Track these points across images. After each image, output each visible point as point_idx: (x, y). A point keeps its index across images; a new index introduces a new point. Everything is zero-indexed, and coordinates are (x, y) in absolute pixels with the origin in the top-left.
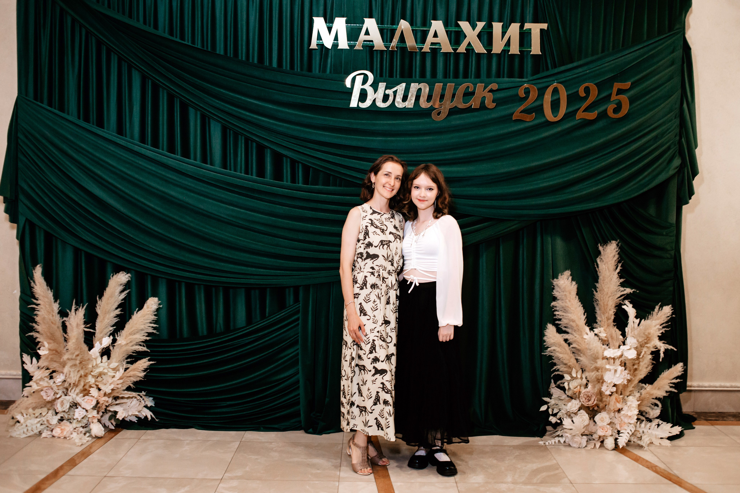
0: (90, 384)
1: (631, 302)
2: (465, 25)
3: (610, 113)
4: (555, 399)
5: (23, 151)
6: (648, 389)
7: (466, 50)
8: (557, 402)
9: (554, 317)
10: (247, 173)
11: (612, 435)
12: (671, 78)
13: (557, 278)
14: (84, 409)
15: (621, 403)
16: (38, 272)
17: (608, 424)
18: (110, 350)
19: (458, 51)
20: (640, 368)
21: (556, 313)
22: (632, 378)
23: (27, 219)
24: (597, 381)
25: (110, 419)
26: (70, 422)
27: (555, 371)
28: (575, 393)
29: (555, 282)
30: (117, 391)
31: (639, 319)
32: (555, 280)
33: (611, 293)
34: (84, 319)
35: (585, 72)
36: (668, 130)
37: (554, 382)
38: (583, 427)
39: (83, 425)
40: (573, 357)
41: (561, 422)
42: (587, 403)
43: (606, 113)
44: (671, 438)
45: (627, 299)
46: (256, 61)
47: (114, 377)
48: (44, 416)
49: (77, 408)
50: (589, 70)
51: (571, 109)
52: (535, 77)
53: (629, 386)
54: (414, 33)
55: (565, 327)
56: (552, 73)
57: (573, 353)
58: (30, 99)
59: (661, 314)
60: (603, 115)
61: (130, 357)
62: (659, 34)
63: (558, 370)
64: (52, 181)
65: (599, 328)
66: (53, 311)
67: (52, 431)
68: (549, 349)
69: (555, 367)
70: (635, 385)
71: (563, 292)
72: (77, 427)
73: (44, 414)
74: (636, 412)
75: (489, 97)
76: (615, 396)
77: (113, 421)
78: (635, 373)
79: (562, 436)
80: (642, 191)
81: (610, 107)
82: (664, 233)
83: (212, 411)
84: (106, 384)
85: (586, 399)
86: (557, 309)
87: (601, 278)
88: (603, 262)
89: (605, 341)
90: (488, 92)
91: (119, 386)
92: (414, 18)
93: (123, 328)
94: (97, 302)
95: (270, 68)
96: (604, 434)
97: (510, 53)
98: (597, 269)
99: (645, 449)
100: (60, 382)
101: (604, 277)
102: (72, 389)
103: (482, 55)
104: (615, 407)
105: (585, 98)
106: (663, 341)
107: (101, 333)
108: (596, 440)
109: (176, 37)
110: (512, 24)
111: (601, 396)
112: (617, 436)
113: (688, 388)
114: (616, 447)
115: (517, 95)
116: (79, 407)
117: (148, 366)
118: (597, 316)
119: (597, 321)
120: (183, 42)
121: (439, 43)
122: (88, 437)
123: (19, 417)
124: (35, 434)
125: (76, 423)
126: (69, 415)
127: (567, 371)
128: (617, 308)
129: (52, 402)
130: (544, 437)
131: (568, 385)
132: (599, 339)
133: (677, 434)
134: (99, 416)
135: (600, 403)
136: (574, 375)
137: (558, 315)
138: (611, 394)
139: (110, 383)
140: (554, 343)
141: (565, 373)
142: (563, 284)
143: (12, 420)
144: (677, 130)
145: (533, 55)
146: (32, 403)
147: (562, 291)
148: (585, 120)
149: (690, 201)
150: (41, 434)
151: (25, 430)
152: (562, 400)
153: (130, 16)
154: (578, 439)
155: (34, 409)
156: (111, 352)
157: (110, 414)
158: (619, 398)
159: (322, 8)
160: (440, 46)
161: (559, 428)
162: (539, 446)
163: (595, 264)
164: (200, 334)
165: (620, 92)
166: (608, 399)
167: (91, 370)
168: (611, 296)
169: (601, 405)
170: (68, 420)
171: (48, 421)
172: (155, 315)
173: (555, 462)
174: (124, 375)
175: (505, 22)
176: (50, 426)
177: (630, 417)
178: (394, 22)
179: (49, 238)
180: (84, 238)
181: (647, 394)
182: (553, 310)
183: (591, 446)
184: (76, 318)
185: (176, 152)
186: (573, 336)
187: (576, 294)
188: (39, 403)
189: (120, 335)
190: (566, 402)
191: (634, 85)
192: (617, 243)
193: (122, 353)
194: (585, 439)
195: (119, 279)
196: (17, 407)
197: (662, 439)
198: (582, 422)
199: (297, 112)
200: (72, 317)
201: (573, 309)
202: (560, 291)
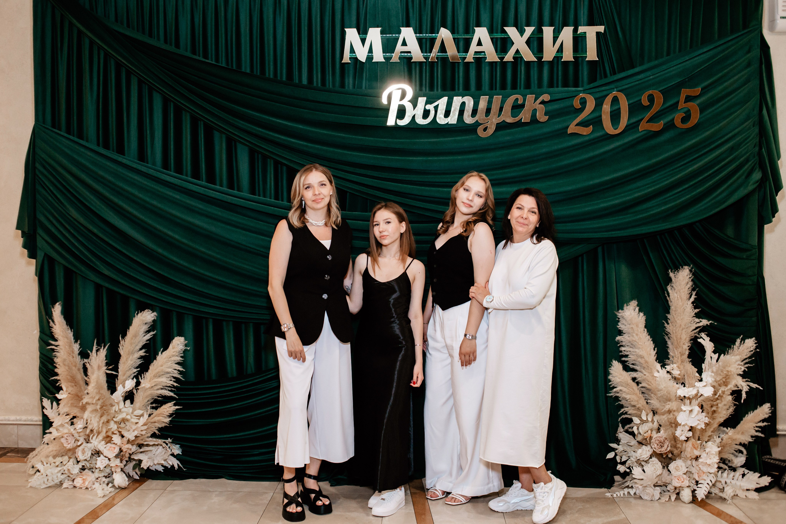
0: (112, 430)
1: (708, 335)
2: (512, 31)
3: (678, 122)
4: (623, 445)
5: (41, 182)
6: (730, 434)
7: (514, 58)
9: (620, 354)
10: (277, 198)
11: (689, 486)
12: (747, 81)
13: (622, 309)
14: (106, 457)
15: (699, 450)
16: (57, 310)
17: (684, 474)
18: (134, 394)
19: (505, 60)
20: (720, 410)
21: (622, 349)
22: (711, 421)
23: (46, 254)
24: (670, 425)
25: (134, 468)
26: (92, 471)
27: (623, 414)
28: (646, 439)
29: (620, 314)
30: (141, 438)
31: (718, 354)
32: (620, 311)
33: (685, 325)
34: (106, 360)
35: (649, 78)
36: (746, 139)
37: (622, 426)
38: (655, 476)
39: (106, 474)
40: (643, 398)
41: (631, 471)
42: (660, 450)
43: (674, 124)
44: (759, 490)
45: (703, 332)
46: (284, 79)
47: (136, 423)
48: (65, 465)
49: (99, 456)
50: (653, 75)
51: (634, 120)
52: (592, 85)
53: (707, 430)
54: (456, 41)
55: (633, 364)
56: (611, 80)
57: (643, 393)
58: (48, 127)
59: (743, 349)
60: (670, 126)
61: (154, 401)
62: (732, 32)
63: (626, 413)
64: (72, 215)
65: (671, 364)
66: (73, 352)
67: (73, 481)
68: (615, 390)
69: (622, 410)
70: (714, 429)
71: (630, 324)
72: (99, 477)
73: (64, 463)
74: (716, 459)
75: (541, 109)
76: (692, 441)
77: (137, 470)
78: (713, 416)
79: (632, 487)
80: (717, 210)
81: (677, 117)
82: (745, 257)
83: (244, 459)
84: (129, 431)
85: (658, 445)
86: (623, 344)
87: (672, 308)
88: (675, 290)
89: (679, 379)
90: (539, 104)
91: (144, 433)
92: (456, 25)
93: (147, 369)
94: (119, 342)
95: (300, 86)
96: (680, 485)
97: (562, 60)
98: (668, 298)
99: (728, 502)
100: (81, 429)
101: (676, 307)
102: (94, 436)
103: (532, 63)
104: (692, 454)
105: (649, 108)
106: (747, 379)
107: (124, 375)
108: (672, 491)
109: (199, 56)
110: (565, 27)
111: (676, 442)
112: (695, 487)
113: (778, 433)
114: (694, 500)
115: (572, 106)
116: (102, 456)
117: (173, 411)
118: (669, 351)
119: (669, 356)
120: (207, 61)
121: (484, 52)
122: (110, 488)
123: (39, 466)
124: (56, 484)
125: (98, 472)
126: (91, 463)
127: (635, 414)
128: (692, 341)
129: (73, 451)
130: (612, 488)
131: (638, 429)
132: (672, 377)
133: (766, 486)
134: (122, 465)
135: (675, 449)
136: (644, 418)
137: (624, 351)
138: (686, 439)
139: (133, 429)
140: (621, 382)
141: (634, 416)
142: (629, 315)
143: (32, 469)
144: (758, 140)
145: (588, 61)
146: (53, 451)
147: (628, 324)
148: (650, 131)
149: (774, 219)
150: (62, 484)
151: (46, 480)
152: (631, 446)
153: (150, 35)
154: (650, 490)
155: (54, 457)
156: (135, 396)
157: (134, 463)
158: (697, 444)
159: (354, 18)
160: (485, 55)
161: (628, 478)
162: (605, 498)
163: (666, 292)
164: (230, 376)
165: (689, 99)
166: (684, 445)
167: (113, 416)
168: (684, 328)
169: (676, 452)
170: (90, 469)
171: (69, 470)
172: (181, 357)
173: (623, 516)
174: (147, 421)
175: (557, 26)
176: (71, 476)
177: (709, 465)
178: (434, 30)
179: (69, 274)
180: (105, 273)
181: (729, 440)
182: (619, 345)
183: (665, 498)
184: (98, 360)
185: (201, 178)
186: (642, 374)
187: (644, 327)
188: (60, 451)
189: (144, 377)
190: (636, 448)
191: (705, 90)
192: (690, 269)
193: (147, 397)
194: (658, 490)
195: (144, 317)
196: (36, 455)
197: (748, 491)
198: (655, 471)
199: (330, 133)
200: (93, 358)
201: (641, 344)
202: (626, 324)
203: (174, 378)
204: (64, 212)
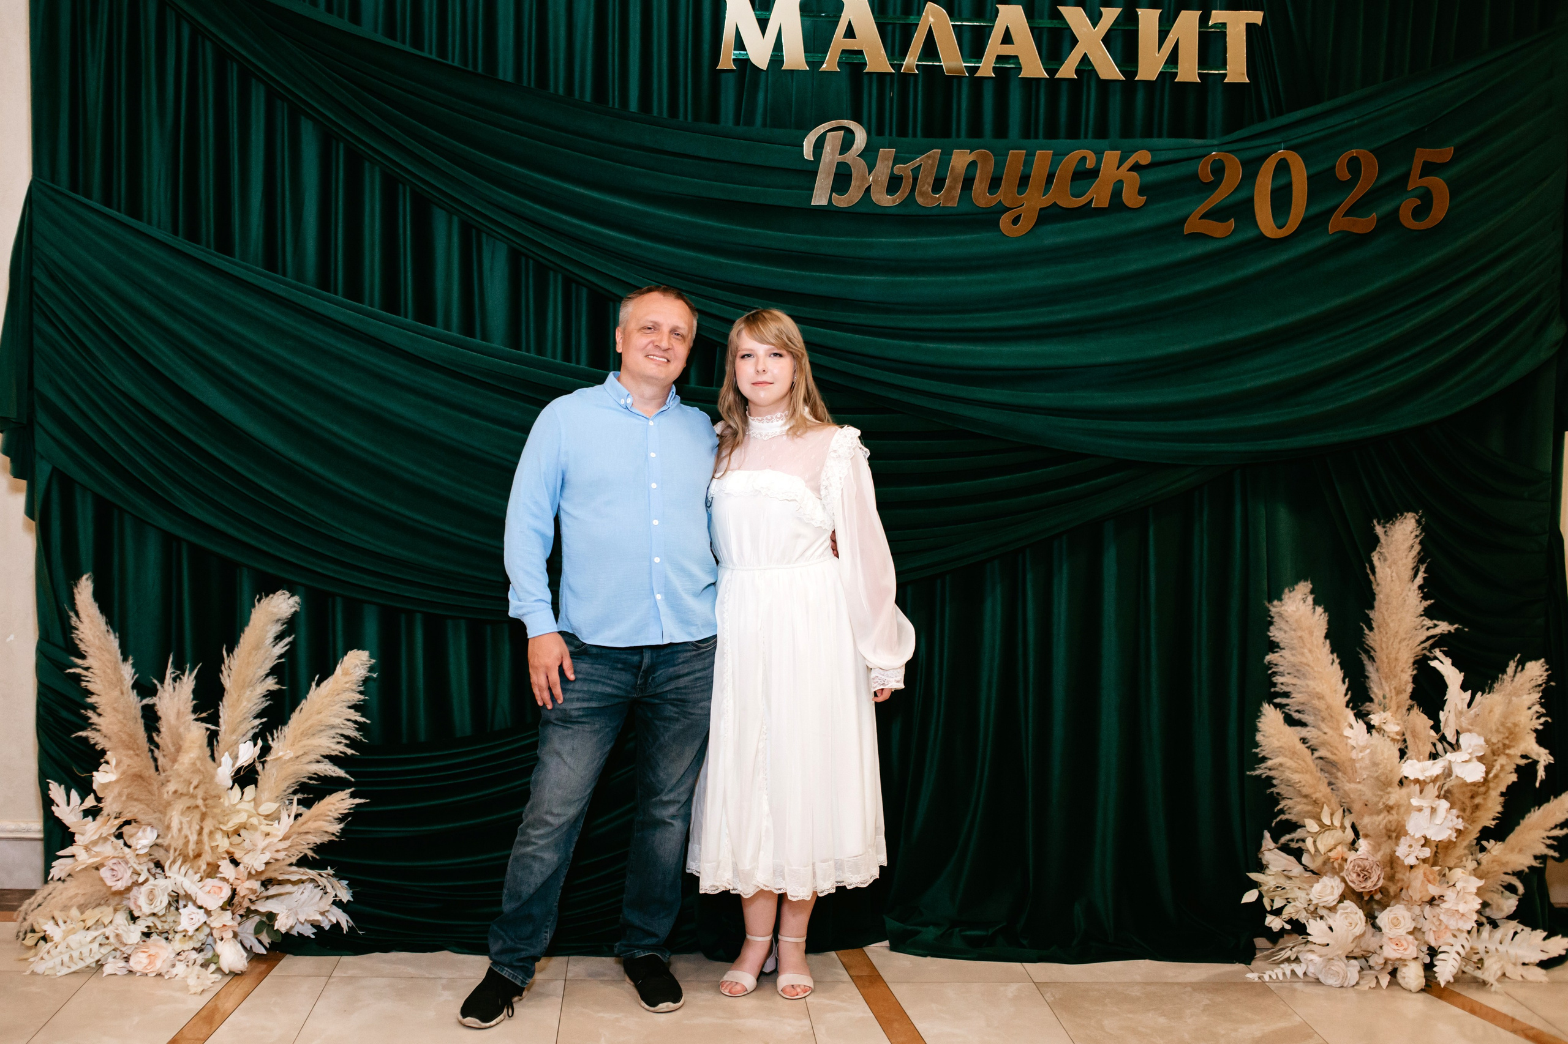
1: (1446, 654)
2: (1074, 16)
3: (1406, 218)
4: (1275, 874)
5: (45, 309)
6: (1494, 852)
7: (1077, 71)
8: (1283, 882)
9: (1273, 690)
11: (1417, 958)
12: (1545, 136)
13: (1280, 599)
14: (200, 907)
15: (1437, 883)
16: (85, 591)
17: (1411, 933)
18: (257, 773)
19: (1057, 76)
20: (1490, 806)
22: (1467, 825)
23: (54, 469)
24: (1386, 833)
25: (258, 931)
26: (167, 939)
27: (1282, 812)
28: (1333, 862)
29: (1275, 608)
30: (277, 866)
31: (1470, 691)
32: (1276, 603)
33: (1406, 634)
34: (193, 699)
35: (1349, 124)
36: (1535, 257)
37: (1271, 836)
38: (1351, 938)
39: (198, 945)
40: (1325, 779)
42: (1363, 886)
43: (1398, 217)
44: (1545, 965)
45: (1440, 646)
46: (588, 98)
47: (268, 834)
48: (105, 927)
49: (185, 906)
50: (1357, 118)
51: (1316, 209)
52: (1237, 135)
53: (1458, 844)
54: (958, 33)
55: (1298, 711)
56: (1273, 126)
57: (1322, 768)
58: (59, 188)
59: (1521, 681)
61: (302, 788)
62: (1519, 34)
63: (1289, 810)
64: (115, 382)
65: (1382, 712)
66: (121, 682)
67: (127, 959)
68: (1269, 763)
70: (1471, 841)
71: (1295, 630)
72: (184, 951)
73: (106, 920)
74: (1476, 904)
75: (1132, 182)
76: (1424, 867)
77: (263, 935)
78: (1474, 815)
79: (1297, 960)
80: (1477, 399)
81: (1407, 206)
82: (1526, 494)
83: (487, 910)
84: (250, 851)
85: (1359, 875)
86: (1281, 669)
87: (1380, 597)
88: (1385, 560)
90: (1128, 170)
91: (281, 855)
93: (284, 720)
94: (224, 663)
95: (623, 114)
96: (1399, 956)
97: (1176, 81)
98: (1371, 577)
99: (1493, 989)
100: (142, 846)
101: (1388, 596)
103: (1113, 84)
104: (1424, 893)
105: (1350, 184)
107: (234, 731)
108: (1377, 968)
109: (404, 42)
110: (1182, 11)
111: (1392, 868)
112: (1427, 960)
114: (1430, 986)
115: (1195, 176)
116: (190, 904)
117: (348, 808)
118: (1372, 685)
119: (1372, 696)
121: (1016, 57)
122: (212, 972)
123: (49, 928)
124: (88, 967)
125: (180, 940)
126: (165, 922)
127: (1308, 812)
128: (1416, 666)
129: (124, 894)
130: (1255, 964)
131: (1315, 842)
133: (1560, 955)
134: (234, 925)
135: (1390, 884)
136: (1327, 821)
137: (1282, 684)
138: (1416, 862)
139: (261, 846)
140: (1280, 747)
141: (1305, 817)
142: (1294, 611)
143: (29, 935)
144: (1558, 258)
145: (1229, 84)
146: (77, 894)
147: (1292, 629)
148: (1349, 234)
150: (102, 965)
151: (65, 958)
152: (1294, 877)
154: (1339, 966)
155: (82, 908)
156: (259, 778)
157: (259, 918)
158: (1432, 873)
160: (1018, 63)
161: (1288, 941)
162: (1245, 983)
163: (1367, 565)
164: (458, 734)
165: (1429, 169)
166: (1408, 874)
168: (1405, 639)
169: (1393, 890)
170: (160, 934)
171: (116, 935)
172: (361, 693)
173: (1297, 1018)
174: (292, 831)
175: (1167, 8)
176: (122, 948)
177: (1463, 915)
178: (912, 7)
179: (106, 512)
180: (190, 512)
181: (1495, 864)
182: (1270, 672)
183: (1369, 983)
184: (177, 698)
185: (402, 310)
186: (1320, 733)
187: (1324, 635)
188: (92, 895)
189: (278, 737)
190: (1304, 882)
191: (1461, 152)
192: (1417, 518)
193: (284, 779)
194: (1354, 966)
195: (274, 607)
196: (39, 905)
197: (1526, 967)
198: (1350, 928)
199: (687, 218)
200: (167, 695)
201: (1320, 670)
202: (1286, 628)
203: (346, 737)
204: (98, 378)
